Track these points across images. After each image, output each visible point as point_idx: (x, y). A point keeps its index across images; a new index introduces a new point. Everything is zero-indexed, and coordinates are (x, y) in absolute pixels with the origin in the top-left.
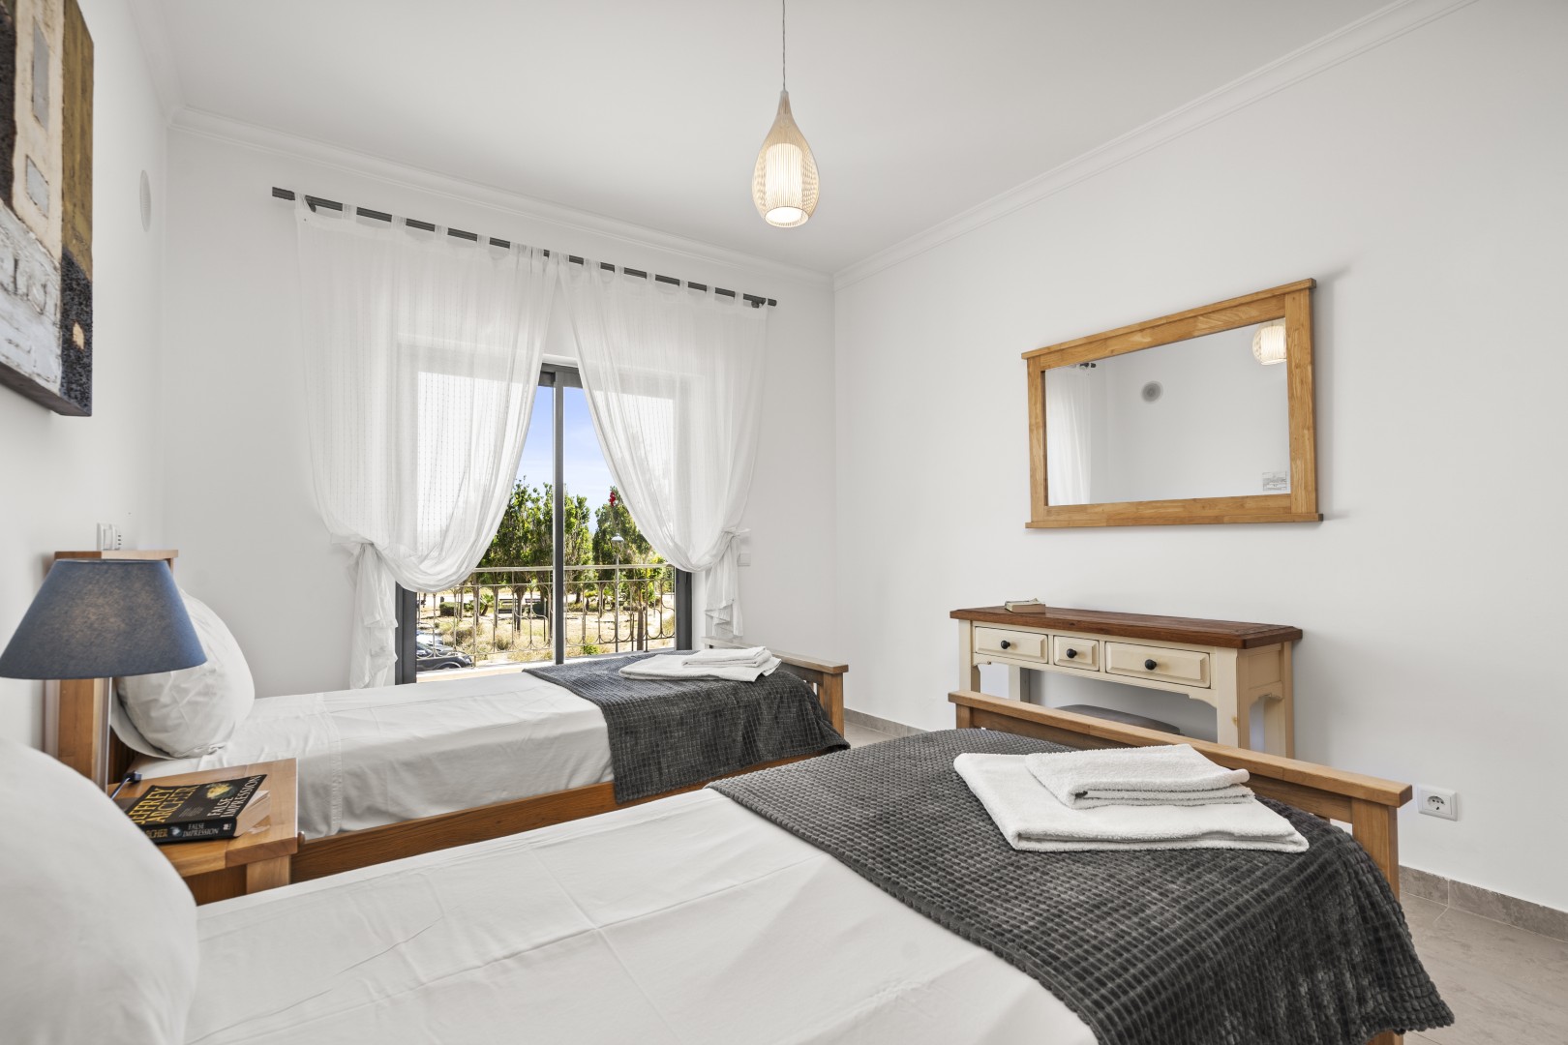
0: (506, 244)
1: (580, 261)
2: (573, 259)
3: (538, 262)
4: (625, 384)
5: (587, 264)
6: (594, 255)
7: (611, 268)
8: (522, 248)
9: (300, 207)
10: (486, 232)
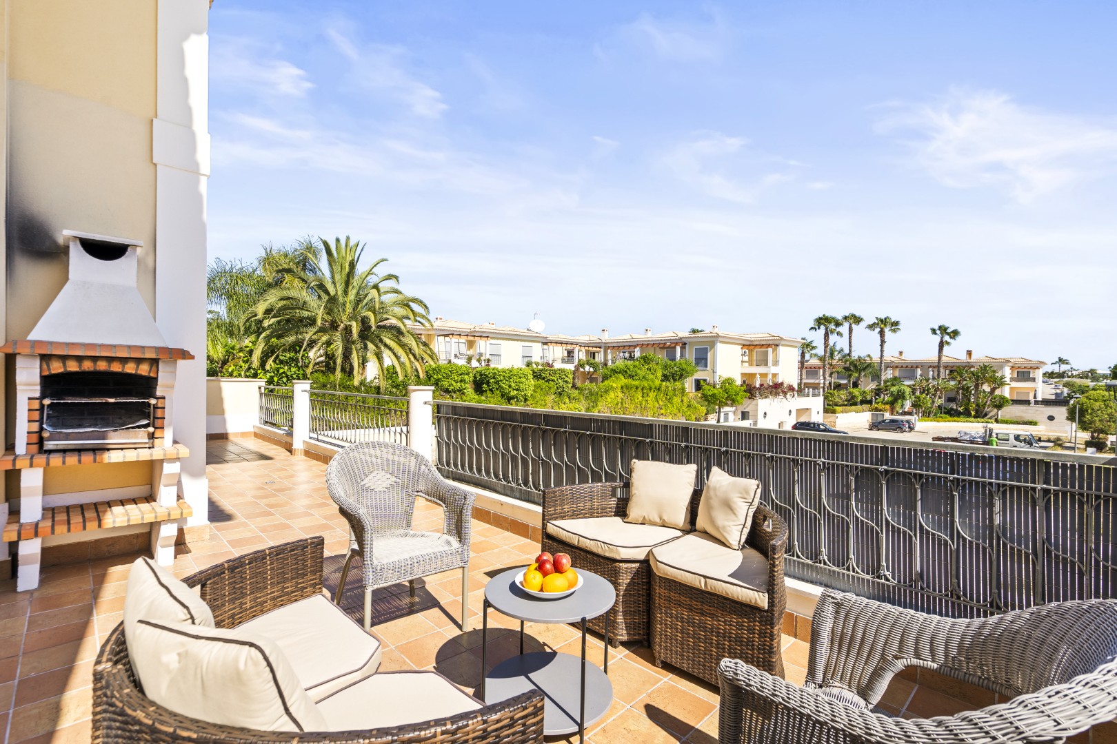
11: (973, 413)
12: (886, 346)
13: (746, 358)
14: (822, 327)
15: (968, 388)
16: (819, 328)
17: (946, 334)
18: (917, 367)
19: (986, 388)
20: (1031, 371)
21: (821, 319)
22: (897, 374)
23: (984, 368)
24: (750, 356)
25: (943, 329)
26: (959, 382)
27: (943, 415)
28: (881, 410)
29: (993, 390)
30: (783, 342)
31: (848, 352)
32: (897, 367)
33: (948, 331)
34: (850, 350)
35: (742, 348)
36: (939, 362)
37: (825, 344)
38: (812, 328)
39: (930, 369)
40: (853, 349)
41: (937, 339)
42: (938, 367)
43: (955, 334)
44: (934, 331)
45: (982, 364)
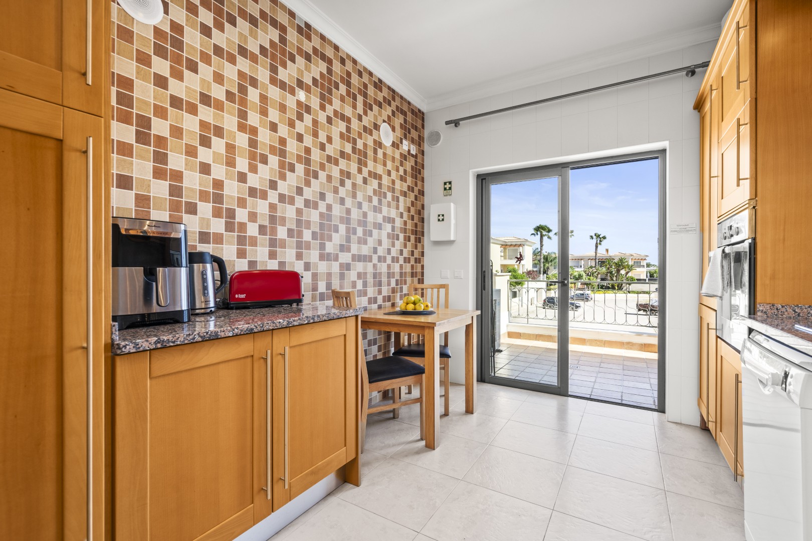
11: (617, 288)
13: (502, 254)
14: (539, 233)
15: (612, 272)
16: (537, 234)
17: (600, 239)
18: (582, 259)
19: (623, 272)
20: (641, 261)
21: (538, 227)
23: (621, 260)
24: (505, 252)
25: (598, 236)
26: (608, 269)
27: (600, 289)
29: (627, 273)
30: (527, 243)
33: (601, 236)
35: (501, 247)
36: (596, 256)
37: (541, 244)
38: (532, 234)
39: (589, 260)
41: (594, 241)
42: (595, 259)
43: (604, 238)
44: (592, 237)
45: (620, 257)
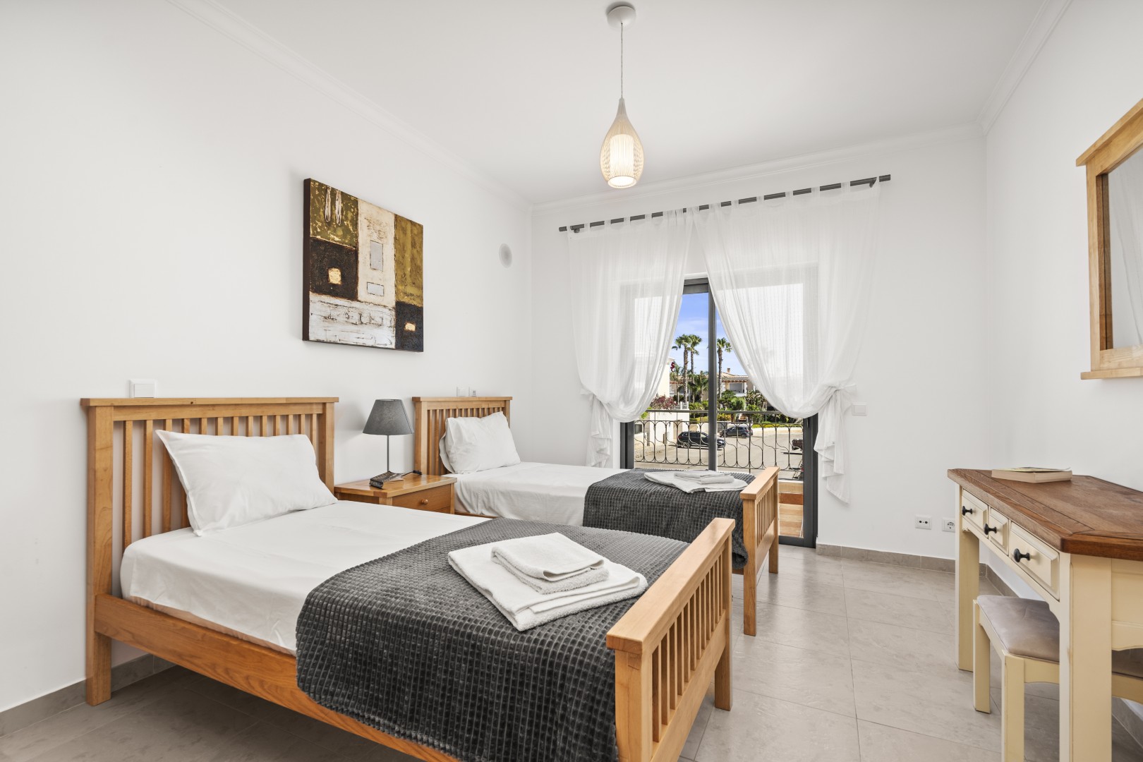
0: (660, 214)
1: (706, 207)
2: (702, 208)
3: (680, 218)
4: (737, 282)
5: (712, 207)
6: (714, 200)
7: (728, 204)
8: (670, 213)
9: (570, 233)
10: (648, 212)
12: (723, 362)
14: (682, 347)
16: (680, 347)
18: (744, 382)
21: (681, 338)
22: (729, 388)
27: (767, 422)
28: (724, 420)
31: (690, 369)
32: (729, 382)
34: (692, 367)
40: (694, 366)
